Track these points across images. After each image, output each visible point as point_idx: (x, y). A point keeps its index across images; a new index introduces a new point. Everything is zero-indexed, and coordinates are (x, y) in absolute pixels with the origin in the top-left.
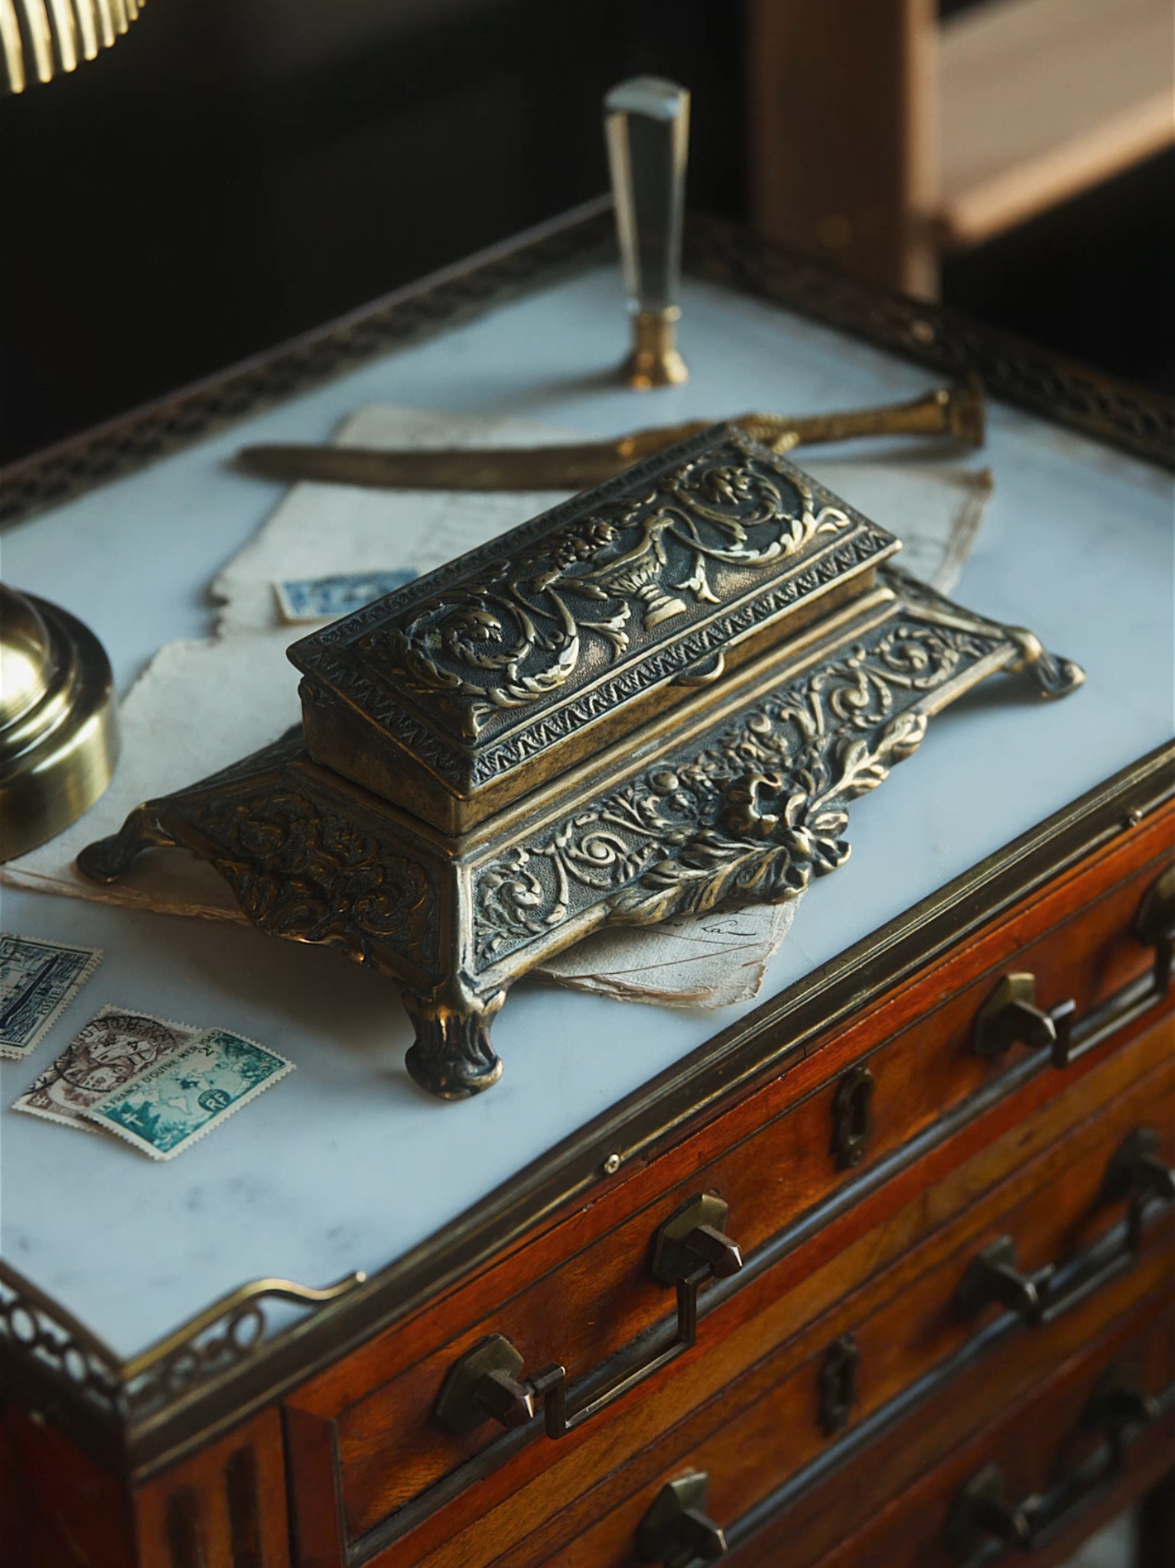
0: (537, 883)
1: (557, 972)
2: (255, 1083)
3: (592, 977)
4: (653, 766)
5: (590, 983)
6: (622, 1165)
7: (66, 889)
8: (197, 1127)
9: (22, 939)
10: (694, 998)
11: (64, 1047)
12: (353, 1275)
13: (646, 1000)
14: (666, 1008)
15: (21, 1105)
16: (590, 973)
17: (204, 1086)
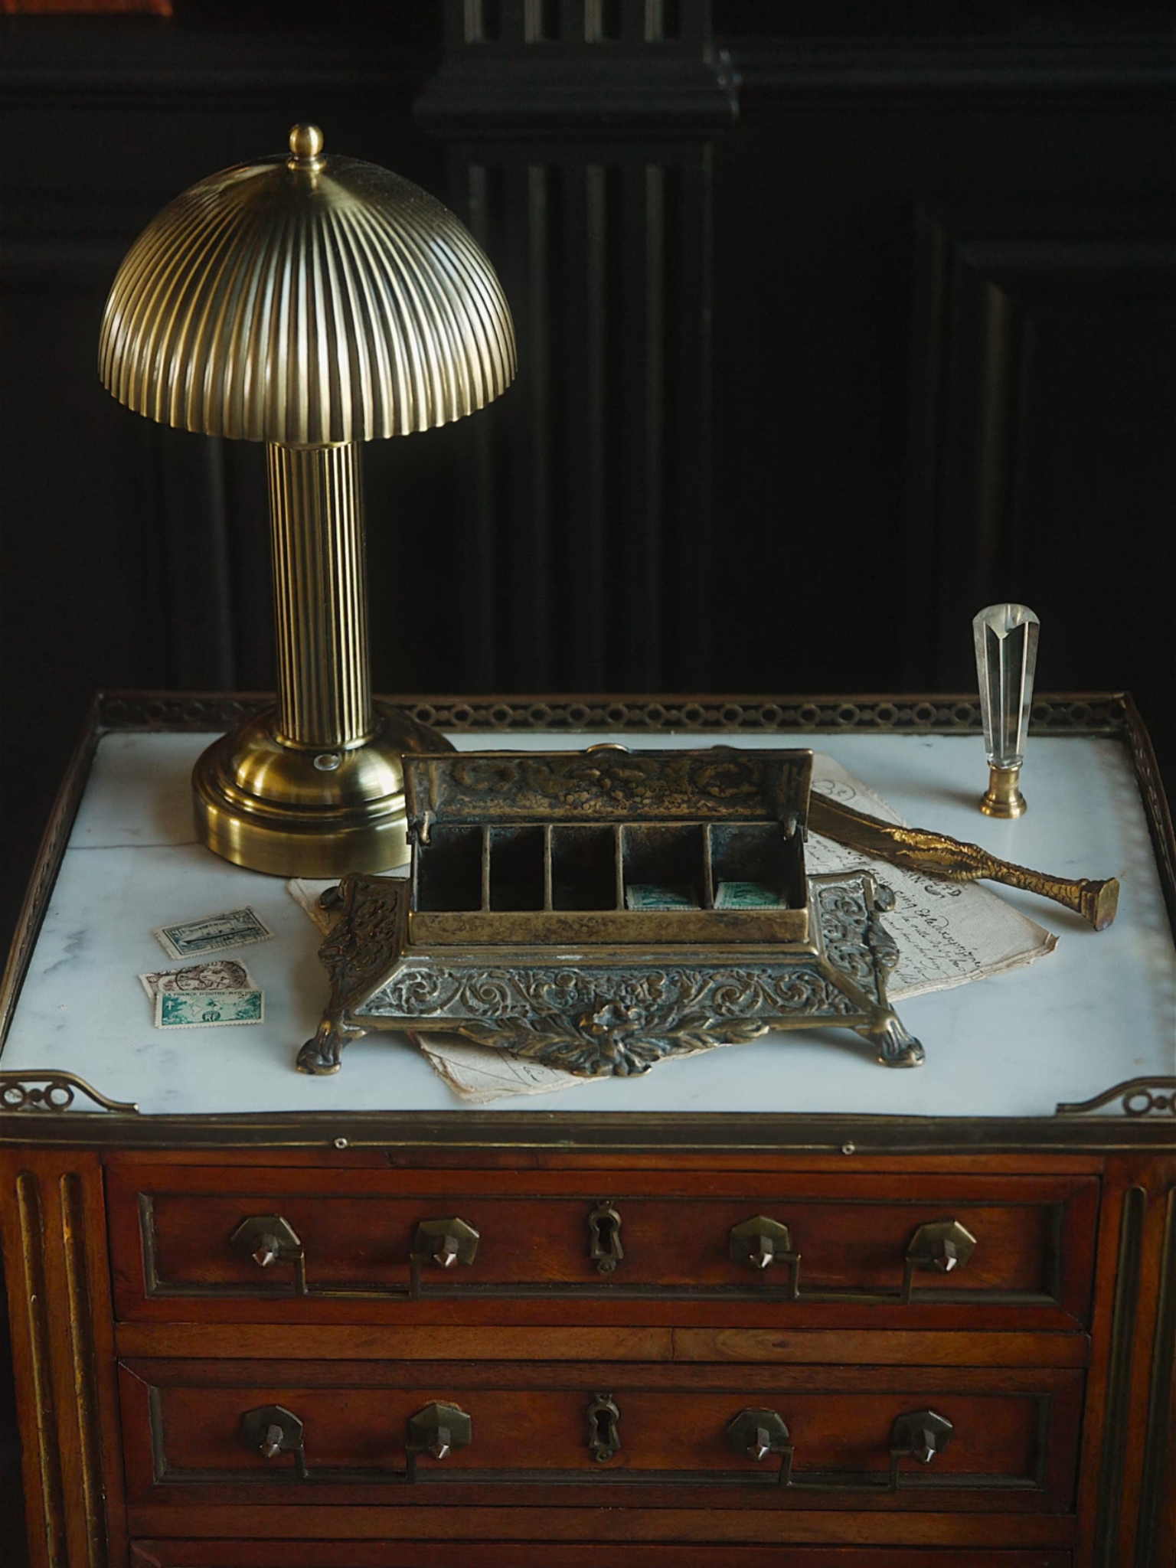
0: (438, 990)
1: (425, 1046)
2: (237, 1019)
3: (440, 1058)
4: (567, 969)
5: (436, 1061)
6: (348, 1148)
7: (304, 904)
8: (188, 1022)
9: (255, 914)
10: (465, 1091)
11: (197, 964)
12: (134, 1104)
13: (449, 1082)
14: (450, 1090)
15: (143, 978)
16: (442, 1055)
17: (216, 1009)
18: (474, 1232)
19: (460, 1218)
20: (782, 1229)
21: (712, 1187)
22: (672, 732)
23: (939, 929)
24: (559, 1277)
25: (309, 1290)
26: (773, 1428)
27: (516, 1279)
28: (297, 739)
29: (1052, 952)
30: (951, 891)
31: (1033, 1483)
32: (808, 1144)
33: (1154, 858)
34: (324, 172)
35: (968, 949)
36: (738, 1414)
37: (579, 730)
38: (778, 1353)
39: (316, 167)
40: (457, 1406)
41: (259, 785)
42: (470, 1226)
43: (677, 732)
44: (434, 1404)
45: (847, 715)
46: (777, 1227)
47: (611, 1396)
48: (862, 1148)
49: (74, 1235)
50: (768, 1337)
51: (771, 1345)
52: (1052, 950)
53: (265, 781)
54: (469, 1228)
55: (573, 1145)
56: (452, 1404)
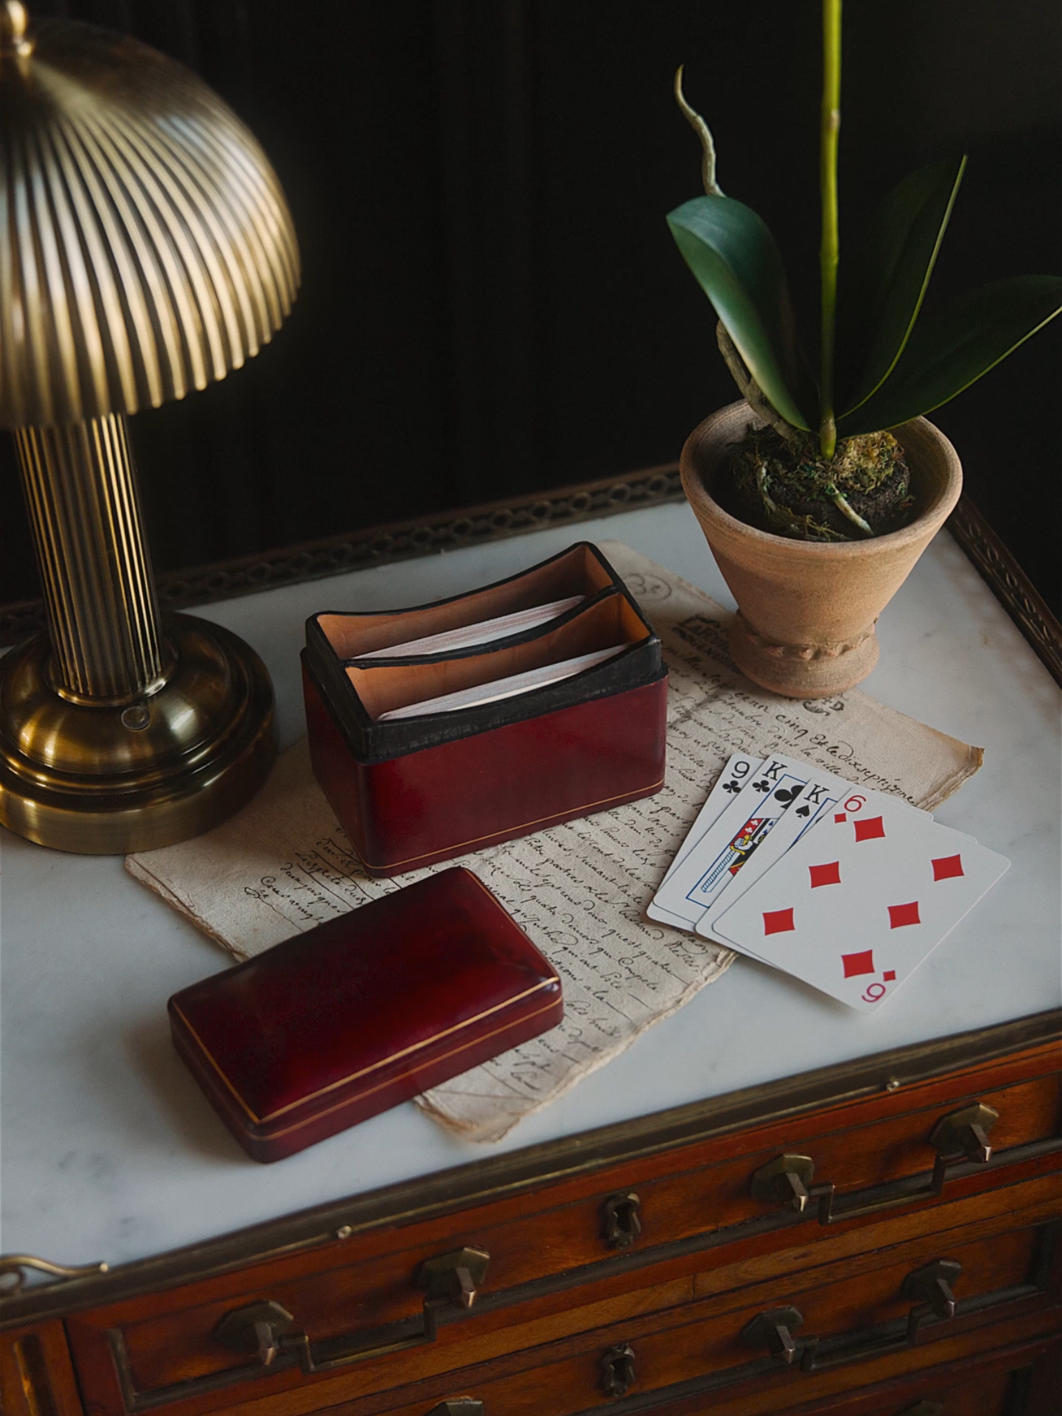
18: (484, 1255)
19: (467, 1246)
20: (806, 1160)
21: (740, 1148)
22: (443, 551)
23: (847, 759)
24: (573, 1264)
25: (316, 1364)
26: (789, 1320)
27: (526, 1279)
28: (81, 691)
29: (980, 768)
30: (832, 705)
31: (1034, 1288)
32: (849, 1091)
33: (1003, 610)
34: (35, 54)
35: (892, 783)
36: (755, 1317)
37: (344, 570)
38: (801, 1263)
39: (25, 50)
40: (468, 1397)
41: (50, 751)
42: (478, 1250)
43: (448, 549)
44: (444, 1403)
45: (619, 495)
46: (802, 1160)
47: (628, 1344)
48: (905, 1080)
49: (34, 1384)
50: (790, 1254)
51: (792, 1259)
52: (978, 765)
53: (57, 749)
54: (479, 1253)
55: (601, 1161)
56: (462, 1398)
